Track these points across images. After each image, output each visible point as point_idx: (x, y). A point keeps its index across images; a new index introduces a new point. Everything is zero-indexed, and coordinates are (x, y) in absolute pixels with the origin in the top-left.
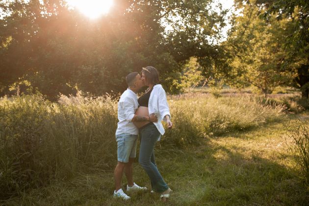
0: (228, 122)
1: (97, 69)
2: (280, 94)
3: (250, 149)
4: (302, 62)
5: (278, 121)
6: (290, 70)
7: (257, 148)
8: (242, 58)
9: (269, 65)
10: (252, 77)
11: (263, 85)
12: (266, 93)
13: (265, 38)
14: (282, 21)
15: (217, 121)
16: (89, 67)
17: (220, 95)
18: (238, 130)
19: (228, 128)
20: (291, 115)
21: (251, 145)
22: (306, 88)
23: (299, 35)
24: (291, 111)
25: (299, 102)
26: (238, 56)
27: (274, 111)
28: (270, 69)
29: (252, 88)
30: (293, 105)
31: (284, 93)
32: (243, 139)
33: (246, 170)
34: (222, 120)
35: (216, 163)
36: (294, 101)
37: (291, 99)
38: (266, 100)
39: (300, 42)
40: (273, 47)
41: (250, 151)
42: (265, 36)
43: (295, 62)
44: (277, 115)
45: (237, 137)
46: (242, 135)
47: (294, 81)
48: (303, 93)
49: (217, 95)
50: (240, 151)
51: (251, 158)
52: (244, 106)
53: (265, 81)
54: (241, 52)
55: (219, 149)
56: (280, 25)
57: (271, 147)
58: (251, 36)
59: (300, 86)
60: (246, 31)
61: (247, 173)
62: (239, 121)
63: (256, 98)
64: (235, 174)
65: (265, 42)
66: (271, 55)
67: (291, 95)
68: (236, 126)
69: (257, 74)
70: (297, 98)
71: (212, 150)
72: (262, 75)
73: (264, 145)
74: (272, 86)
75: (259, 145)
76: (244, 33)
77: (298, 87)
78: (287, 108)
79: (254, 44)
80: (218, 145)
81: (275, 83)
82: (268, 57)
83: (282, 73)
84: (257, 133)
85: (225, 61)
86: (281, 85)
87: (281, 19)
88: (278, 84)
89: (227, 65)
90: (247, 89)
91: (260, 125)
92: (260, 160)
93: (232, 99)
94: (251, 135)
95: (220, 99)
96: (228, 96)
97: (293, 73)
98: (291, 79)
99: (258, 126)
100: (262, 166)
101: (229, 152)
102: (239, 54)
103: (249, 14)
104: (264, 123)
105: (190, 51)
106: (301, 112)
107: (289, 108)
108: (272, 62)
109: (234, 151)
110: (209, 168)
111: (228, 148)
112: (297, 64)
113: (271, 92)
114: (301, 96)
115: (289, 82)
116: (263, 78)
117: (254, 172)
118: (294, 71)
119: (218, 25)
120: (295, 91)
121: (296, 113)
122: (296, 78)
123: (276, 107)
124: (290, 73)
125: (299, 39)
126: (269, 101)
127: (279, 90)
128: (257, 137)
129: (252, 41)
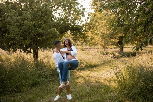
0: (86, 63)
1: (14, 36)
2: (111, 49)
3: (95, 77)
4: (120, 35)
5: (109, 62)
6: (115, 38)
7: (98, 76)
8: (93, 32)
9: (106, 36)
10: (98, 41)
11: (104, 45)
12: (105, 49)
13: (103, 23)
14: (112, 16)
15: (81, 62)
16: (9, 35)
17: (84, 49)
18: (90, 67)
19: (85, 66)
20: (115, 59)
21: (96, 74)
22: (122, 47)
23: (117, 21)
24: (115, 57)
25: (119, 53)
26: (91, 31)
27: (108, 57)
28: (107, 37)
29: (99, 46)
30: (117, 54)
31: (113, 49)
32: (93, 71)
33: (92, 88)
34: (83, 62)
35: (77, 85)
36: (117, 52)
37: (116, 51)
38: (104, 52)
39: (117, 24)
40: (108, 27)
41: (95, 78)
42: (103, 22)
43: (117, 34)
44: (109, 59)
45: (90, 70)
46: (92, 69)
47: (117, 43)
48: (121, 49)
49: (82, 50)
50: (90, 78)
51: (95, 82)
52: (94, 55)
53: (104, 43)
54: (92, 29)
55: (80, 77)
56: (111, 18)
57: (105, 75)
58: (96, 21)
59: (120, 46)
60: (94, 19)
61: (92, 90)
62: (91, 62)
63: (100, 51)
64: (86, 91)
65: (103, 25)
66: (107, 31)
67: (116, 50)
68: (89, 65)
69: (101, 40)
70: (118, 51)
71: (76, 78)
72: (103, 41)
73: (102, 74)
74: (108, 45)
75: (99, 75)
76: (93, 20)
77: (119, 46)
78: (113, 56)
79: (98, 25)
80: (79, 75)
81: (109, 44)
82: (105, 32)
83: (112, 40)
84: (99, 68)
85: (84, 33)
86: (111, 45)
87: (112, 15)
88: (110, 45)
89: (85, 35)
90: (96, 47)
91: (101, 64)
92: (99, 83)
93: (89, 52)
94: (96, 69)
95: (83, 52)
96: (87, 50)
97: (117, 40)
98: (115, 42)
99: (100, 65)
100: (99, 86)
101: (85, 78)
102: (91, 30)
103: (96, 11)
104: (103, 63)
105: (67, 28)
106: (119, 58)
107: (114, 56)
108: (107, 34)
109: (87, 78)
110: (73, 88)
111: (84, 77)
112: (118, 36)
113: (107, 48)
114: (120, 50)
115: (115, 43)
116: (103, 42)
117: (95, 90)
118: (117, 39)
119: (81, 15)
120: (118, 48)
121: (118, 58)
122: (118, 42)
123: (109, 56)
124: (115, 39)
125: (116, 23)
126: (105, 52)
127: (111, 48)
128: (99, 70)
129: (97, 24)
